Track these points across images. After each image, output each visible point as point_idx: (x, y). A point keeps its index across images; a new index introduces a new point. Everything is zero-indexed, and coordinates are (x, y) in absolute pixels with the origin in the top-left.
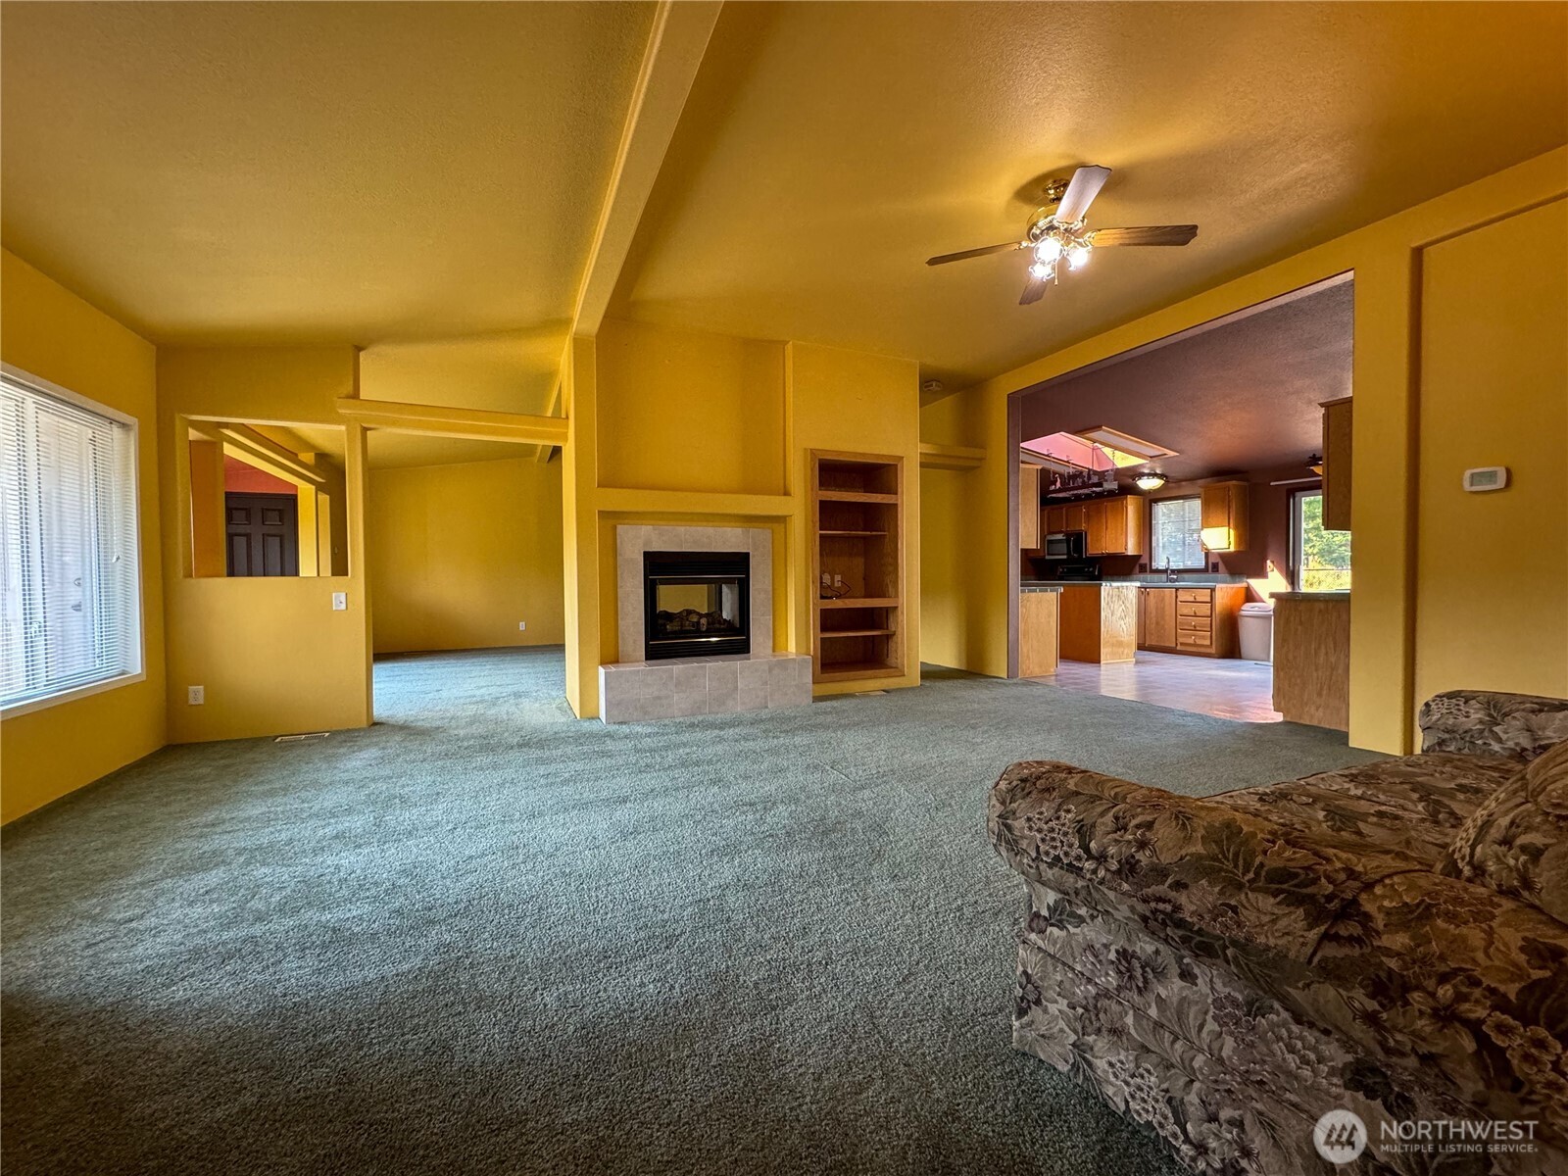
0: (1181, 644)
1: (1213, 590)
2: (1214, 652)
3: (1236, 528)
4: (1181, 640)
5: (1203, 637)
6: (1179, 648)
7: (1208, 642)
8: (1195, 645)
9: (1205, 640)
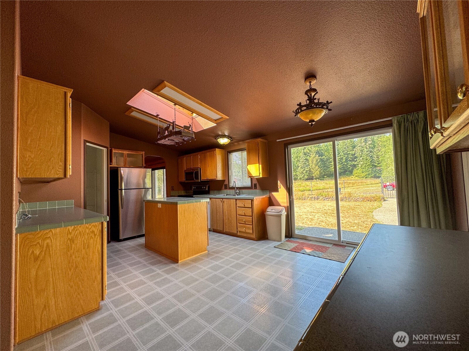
0: (240, 232)
1: (252, 200)
2: (254, 237)
3: (262, 165)
4: (239, 229)
5: (249, 228)
6: (239, 234)
7: (251, 231)
8: (245, 233)
9: (249, 230)
